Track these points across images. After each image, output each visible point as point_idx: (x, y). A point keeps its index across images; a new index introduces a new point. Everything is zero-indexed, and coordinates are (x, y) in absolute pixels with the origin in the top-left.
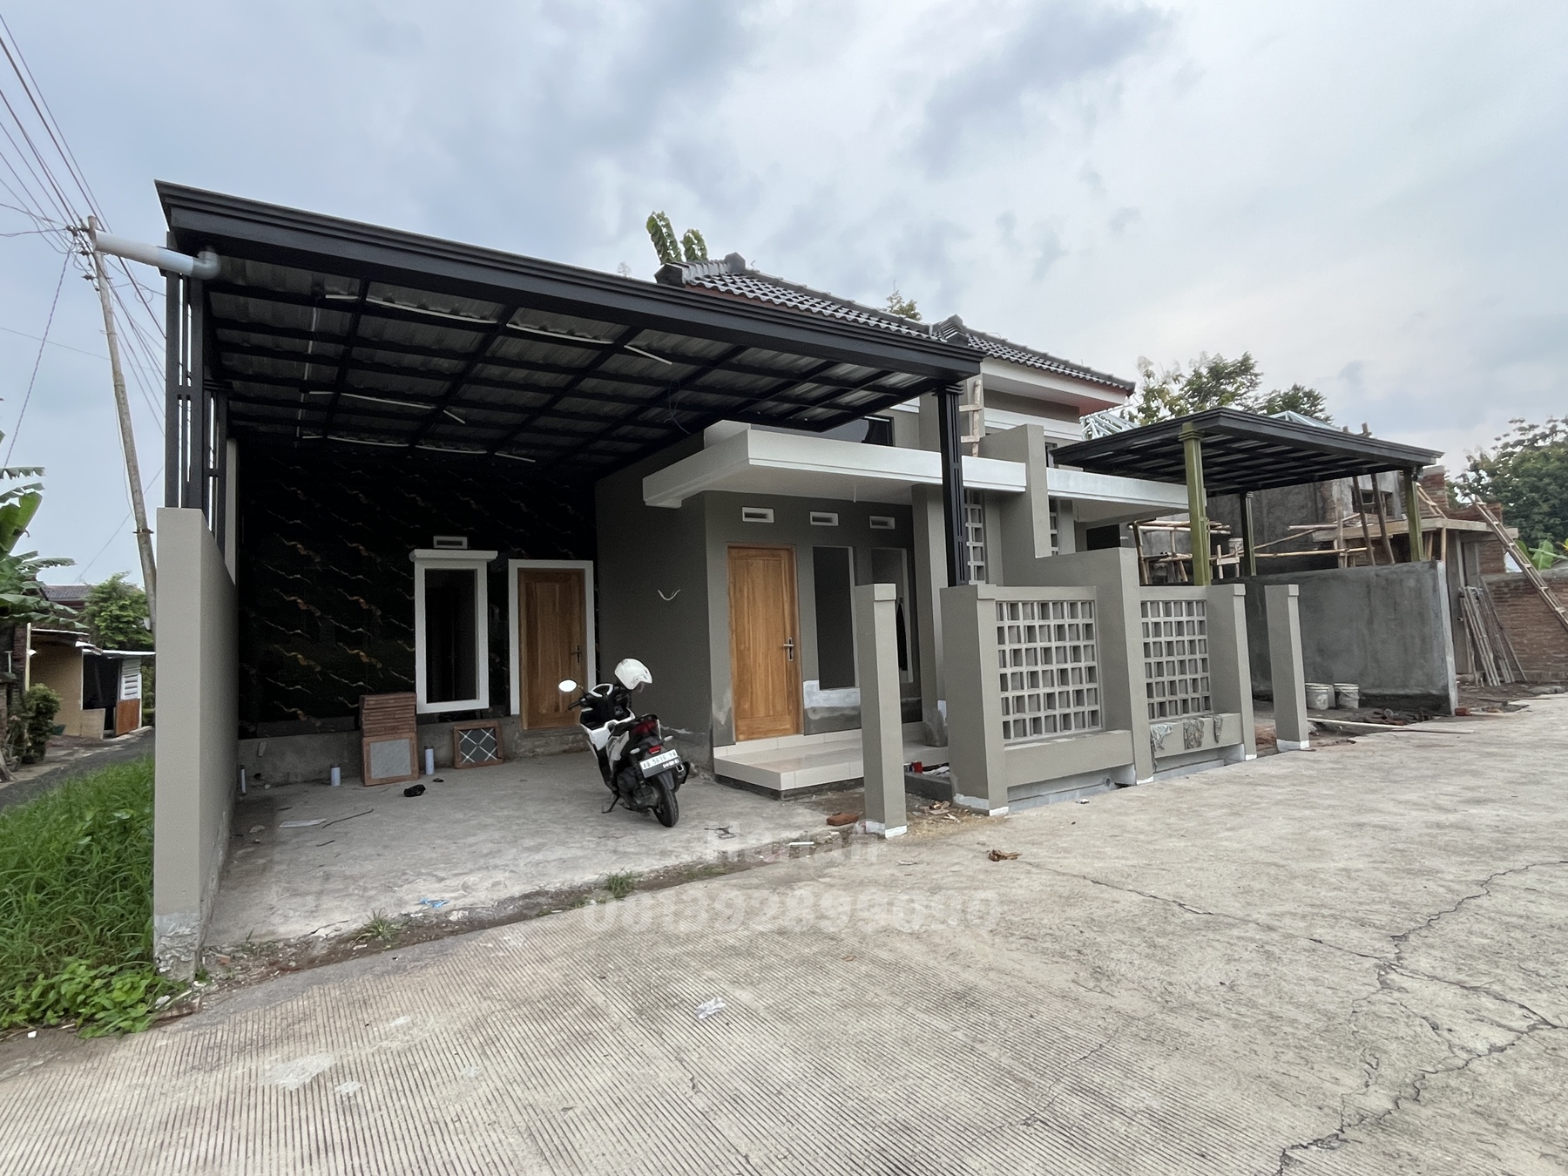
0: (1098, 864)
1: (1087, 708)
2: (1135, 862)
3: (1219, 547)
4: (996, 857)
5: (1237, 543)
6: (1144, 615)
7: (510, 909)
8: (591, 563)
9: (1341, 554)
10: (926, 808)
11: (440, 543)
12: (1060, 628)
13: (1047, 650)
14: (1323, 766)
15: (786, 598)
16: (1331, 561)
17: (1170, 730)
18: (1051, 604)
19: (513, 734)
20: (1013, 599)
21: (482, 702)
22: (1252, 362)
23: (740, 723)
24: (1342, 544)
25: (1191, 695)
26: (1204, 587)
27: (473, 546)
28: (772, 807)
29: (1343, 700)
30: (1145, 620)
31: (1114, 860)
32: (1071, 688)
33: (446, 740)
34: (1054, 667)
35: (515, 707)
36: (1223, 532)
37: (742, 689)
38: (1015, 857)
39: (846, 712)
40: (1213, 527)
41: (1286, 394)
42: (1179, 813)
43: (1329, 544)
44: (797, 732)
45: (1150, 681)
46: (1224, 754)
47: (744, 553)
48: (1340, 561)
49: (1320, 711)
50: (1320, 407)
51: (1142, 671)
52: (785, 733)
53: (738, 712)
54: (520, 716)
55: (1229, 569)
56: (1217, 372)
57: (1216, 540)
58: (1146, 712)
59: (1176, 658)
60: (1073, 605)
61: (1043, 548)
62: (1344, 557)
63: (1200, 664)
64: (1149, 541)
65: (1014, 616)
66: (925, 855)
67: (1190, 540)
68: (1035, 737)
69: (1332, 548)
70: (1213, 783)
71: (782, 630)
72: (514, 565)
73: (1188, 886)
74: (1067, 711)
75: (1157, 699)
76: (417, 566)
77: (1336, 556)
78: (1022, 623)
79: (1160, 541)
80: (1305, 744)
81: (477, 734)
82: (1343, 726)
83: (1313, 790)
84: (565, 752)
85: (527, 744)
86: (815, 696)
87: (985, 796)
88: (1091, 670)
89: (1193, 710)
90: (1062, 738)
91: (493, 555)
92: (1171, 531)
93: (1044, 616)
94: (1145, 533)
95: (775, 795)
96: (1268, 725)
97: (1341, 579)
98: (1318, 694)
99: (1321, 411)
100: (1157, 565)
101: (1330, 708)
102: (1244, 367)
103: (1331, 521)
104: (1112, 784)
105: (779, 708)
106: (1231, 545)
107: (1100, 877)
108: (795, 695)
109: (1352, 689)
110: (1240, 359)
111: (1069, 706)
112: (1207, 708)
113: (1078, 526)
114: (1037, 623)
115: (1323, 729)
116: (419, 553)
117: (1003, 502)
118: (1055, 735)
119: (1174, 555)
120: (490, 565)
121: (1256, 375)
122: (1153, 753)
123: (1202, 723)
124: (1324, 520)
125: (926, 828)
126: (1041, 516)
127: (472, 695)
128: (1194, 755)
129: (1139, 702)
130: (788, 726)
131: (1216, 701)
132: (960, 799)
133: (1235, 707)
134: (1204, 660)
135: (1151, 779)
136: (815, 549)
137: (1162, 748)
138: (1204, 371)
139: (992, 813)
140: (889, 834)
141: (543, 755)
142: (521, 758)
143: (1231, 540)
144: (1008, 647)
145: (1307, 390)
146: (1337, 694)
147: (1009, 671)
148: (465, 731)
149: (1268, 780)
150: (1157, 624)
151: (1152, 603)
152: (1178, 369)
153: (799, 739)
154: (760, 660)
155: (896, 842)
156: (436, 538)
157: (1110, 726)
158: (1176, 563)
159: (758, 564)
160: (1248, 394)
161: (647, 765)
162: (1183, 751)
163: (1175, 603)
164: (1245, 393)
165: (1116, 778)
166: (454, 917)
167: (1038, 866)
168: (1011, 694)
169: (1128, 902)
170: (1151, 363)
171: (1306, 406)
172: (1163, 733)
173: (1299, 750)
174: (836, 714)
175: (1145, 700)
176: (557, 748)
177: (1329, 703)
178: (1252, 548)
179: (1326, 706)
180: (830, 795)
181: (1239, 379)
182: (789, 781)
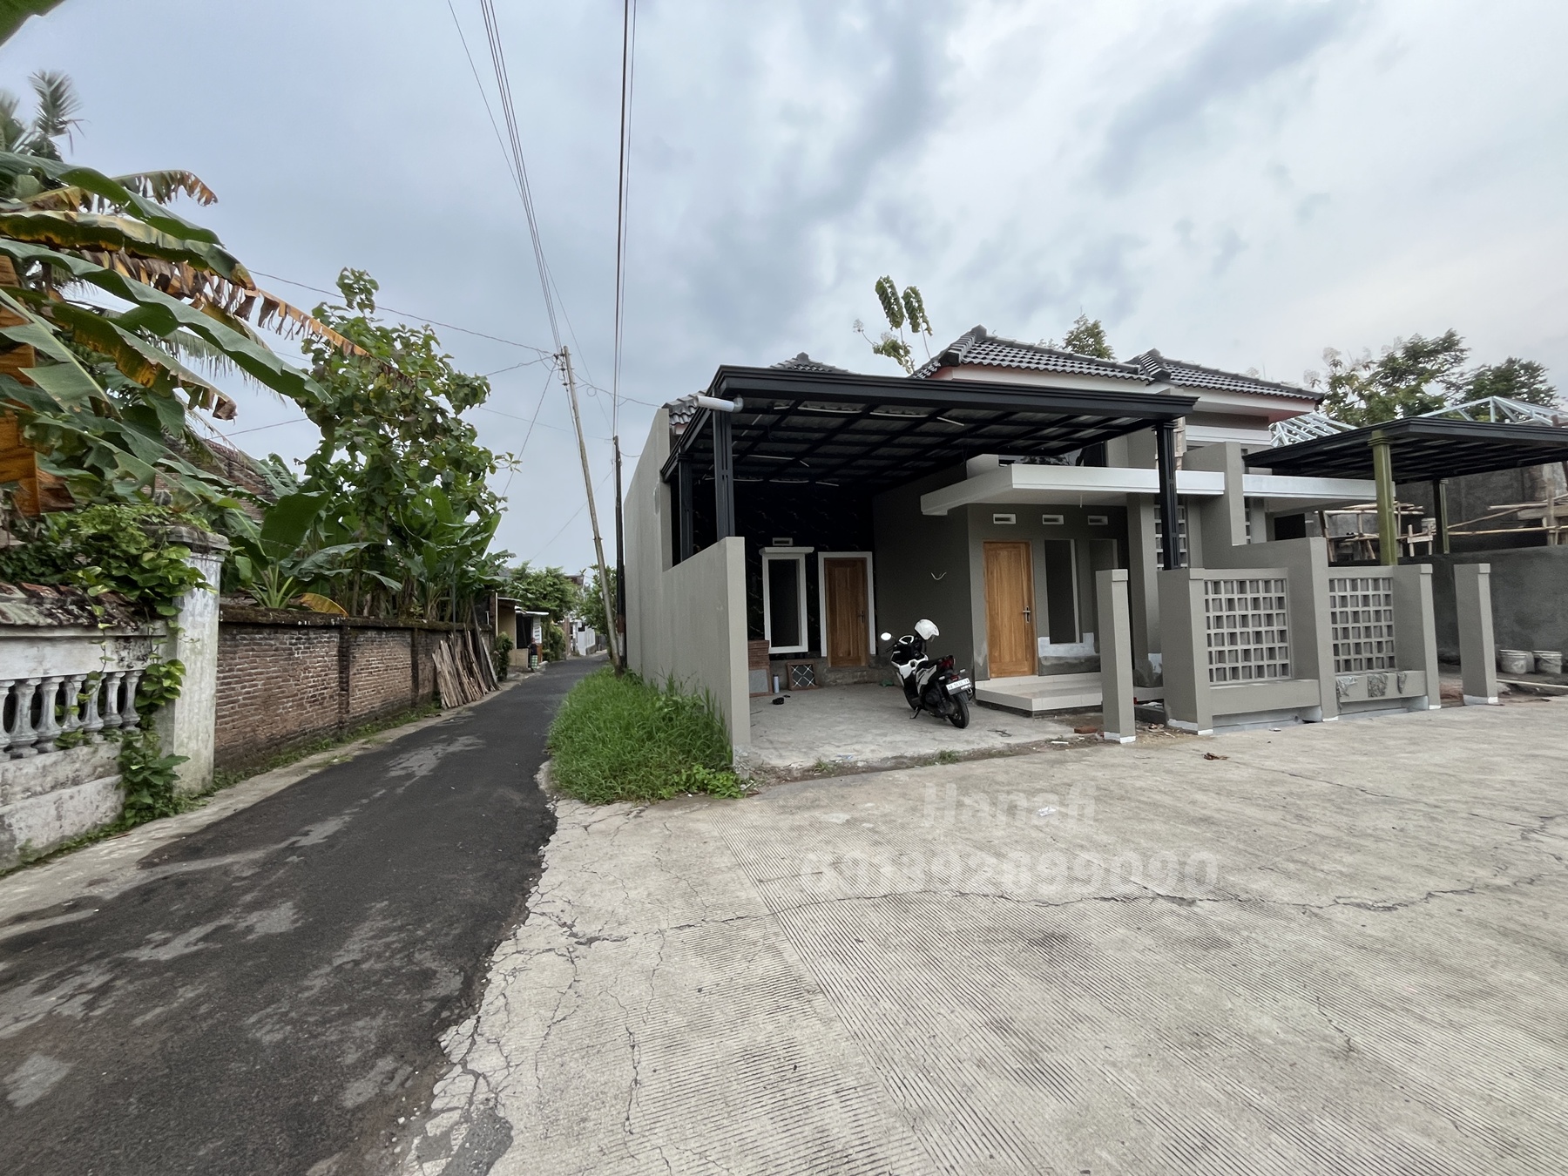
0: (1293, 766)
1: (1278, 662)
2: (1324, 766)
3: (1410, 526)
4: (1210, 757)
5: (1431, 522)
6: (1332, 589)
7: (889, 764)
8: (870, 553)
9: (1551, 531)
10: (1146, 727)
11: (776, 542)
12: (1256, 600)
13: (1244, 617)
14: (1510, 717)
15: (1025, 578)
16: (1541, 538)
17: (1356, 683)
18: (1248, 582)
19: (823, 669)
20: (1216, 578)
21: (803, 647)
22: (1456, 338)
23: (993, 666)
24: (1553, 520)
25: (1375, 655)
26: (1390, 567)
27: (796, 544)
28: (1027, 721)
29: (1544, 667)
30: (1333, 594)
31: (1305, 764)
32: (1265, 646)
33: (783, 672)
34: (1251, 629)
35: (824, 652)
36: (1414, 513)
37: (994, 642)
38: (1225, 758)
39: (1069, 661)
40: (1404, 509)
41: (1498, 368)
42: (1363, 741)
43: (1538, 522)
44: (1033, 673)
45: (1336, 642)
46: (1408, 703)
47: (994, 546)
48: (1550, 538)
49: (1515, 674)
50: (1540, 379)
51: (1330, 634)
52: (1023, 674)
53: (991, 658)
54: (826, 658)
55: (1421, 547)
56: (1416, 352)
57: (1406, 520)
58: (1332, 666)
59: (1362, 625)
60: (1267, 582)
61: (1239, 538)
62: (1554, 534)
63: (1385, 630)
64: (1334, 524)
65: (1217, 591)
66: (1153, 754)
67: (1378, 522)
68: (1234, 681)
69: (1541, 525)
70: (1395, 724)
71: (1021, 602)
72: (822, 556)
73: (1369, 781)
74: (1261, 663)
75: (1342, 657)
76: (764, 558)
77: (1544, 534)
78: (1223, 596)
79: (1346, 522)
80: (1493, 700)
81: (802, 668)
82: (1541, 688)
83: (1496, 732)
84: (855, 683)
85: (831, 677)
86: (1047, 648)
87: (1195, 721)
88: (1282, 632)
89: (1378, 667)
90: (1257, 683)
91: (811, 550)
92: (1358, 514)
93: (1242, 591)
94: (1330, 516)
95: (1027, 714)
96: (1455, 684)
97: (1548, 556)
98: (1515, 660)
99: (1541, 382)
100: (1343, 544)
101: (1528, 673)
102: (1449, 344)
103: (1540, 500)
104: (1300, 721)
105: (1019, 656)
106: (1423, 525)
107: (1294, 773)
108: (1032, 648)
109: (1555, 656)
110: (1443, 336)
111: (1262, 659)
112: (1392, 665)
113: (1268, 516)
114: (1236, 596)
115: (1517, 690)
116: (767, 549)
117: (1204, 503)
118: (1249, 680)
119: (1361, 535)
120: (808, 556)
121: (1462, 351)
122: (1338, 698)
123: (1386, 677)
124: (1533, 499)
125: (1148, 739)
126: (1237, 513)
127: (796, 643)
128: (1376, 702)
129: (1326, 658)
130: (1026, 669)
131: (1401, 658)
132: (1172, 722)
133: (1421, 666)
134: (1389, 627)
135: (1336, 718)
136: (1047, 543)
137: (1347, 695)
138: (1399, 354)
139: (1200, 733)
140: (1123, 740)
141: (842, 684)
142: (829, 686)
143: (1424, 520)
144: (1212, 614)
145: (1524, 362)
146: (1537, 660)
147: (1213, 631)
148: (795, 666)
149: (1451, 724)
150: (1344, 597)
151: (1339, 580)
152: (1368, 356)
153: (1035, 679)
154: (1006, 620)
155: (1128, 746)
156: (774, 539)
157: (1300, 675)
158: (1363, 542)
159: (1004, 554)
160: (1452, 371)
161: (951, 687)
162: (1366, 698)
163: (1362, 580)
164: (1448, 369)
165: (1304, 715)
166: (860, 764)
167: (1244, 764)
168: (1214, 649)
169: (1318, 786)
170: (1338, 353)
171: (1523, 379)
172: (1348, 683)
173: (1487, 704)
174: (1062, 662)
175: (1332, 658)
176: (851, 681)
177: (1527, 666)
178: (1446, 527)
179: (1524, 671)
180: (1067, 716)
181: (1441, 356)
182: (1038, 705)
